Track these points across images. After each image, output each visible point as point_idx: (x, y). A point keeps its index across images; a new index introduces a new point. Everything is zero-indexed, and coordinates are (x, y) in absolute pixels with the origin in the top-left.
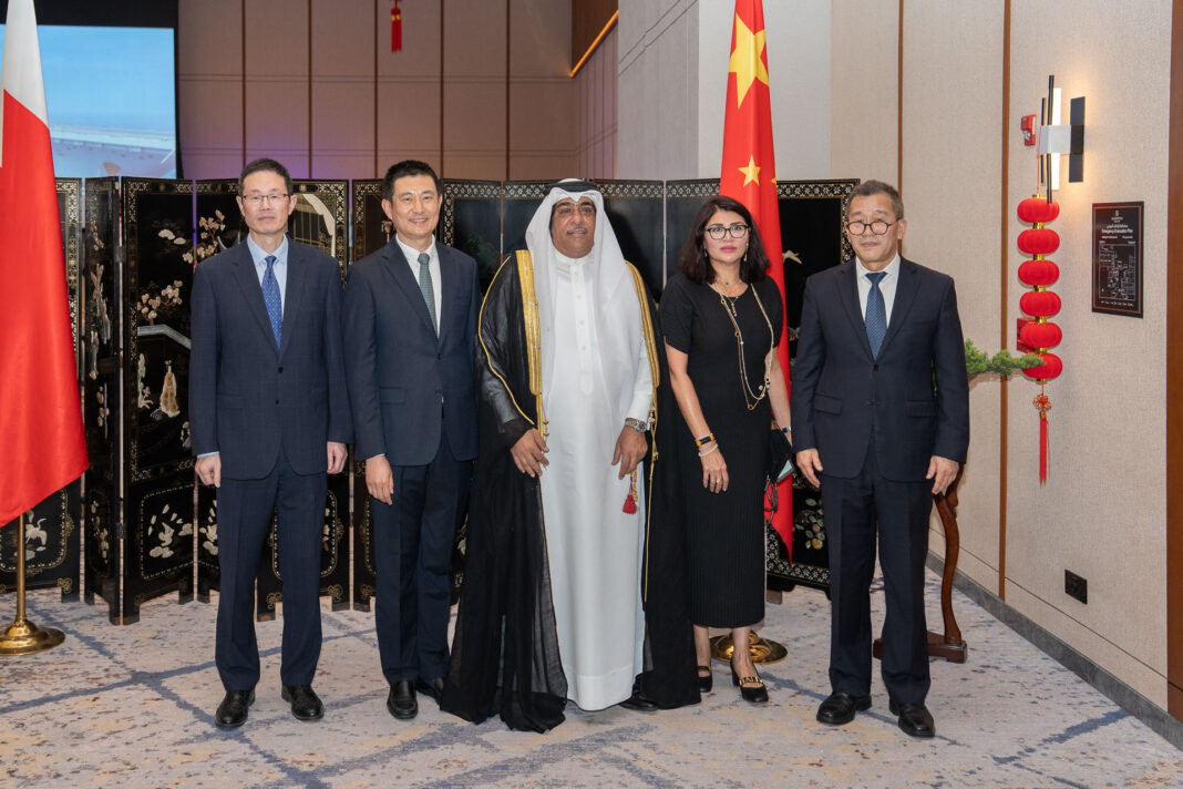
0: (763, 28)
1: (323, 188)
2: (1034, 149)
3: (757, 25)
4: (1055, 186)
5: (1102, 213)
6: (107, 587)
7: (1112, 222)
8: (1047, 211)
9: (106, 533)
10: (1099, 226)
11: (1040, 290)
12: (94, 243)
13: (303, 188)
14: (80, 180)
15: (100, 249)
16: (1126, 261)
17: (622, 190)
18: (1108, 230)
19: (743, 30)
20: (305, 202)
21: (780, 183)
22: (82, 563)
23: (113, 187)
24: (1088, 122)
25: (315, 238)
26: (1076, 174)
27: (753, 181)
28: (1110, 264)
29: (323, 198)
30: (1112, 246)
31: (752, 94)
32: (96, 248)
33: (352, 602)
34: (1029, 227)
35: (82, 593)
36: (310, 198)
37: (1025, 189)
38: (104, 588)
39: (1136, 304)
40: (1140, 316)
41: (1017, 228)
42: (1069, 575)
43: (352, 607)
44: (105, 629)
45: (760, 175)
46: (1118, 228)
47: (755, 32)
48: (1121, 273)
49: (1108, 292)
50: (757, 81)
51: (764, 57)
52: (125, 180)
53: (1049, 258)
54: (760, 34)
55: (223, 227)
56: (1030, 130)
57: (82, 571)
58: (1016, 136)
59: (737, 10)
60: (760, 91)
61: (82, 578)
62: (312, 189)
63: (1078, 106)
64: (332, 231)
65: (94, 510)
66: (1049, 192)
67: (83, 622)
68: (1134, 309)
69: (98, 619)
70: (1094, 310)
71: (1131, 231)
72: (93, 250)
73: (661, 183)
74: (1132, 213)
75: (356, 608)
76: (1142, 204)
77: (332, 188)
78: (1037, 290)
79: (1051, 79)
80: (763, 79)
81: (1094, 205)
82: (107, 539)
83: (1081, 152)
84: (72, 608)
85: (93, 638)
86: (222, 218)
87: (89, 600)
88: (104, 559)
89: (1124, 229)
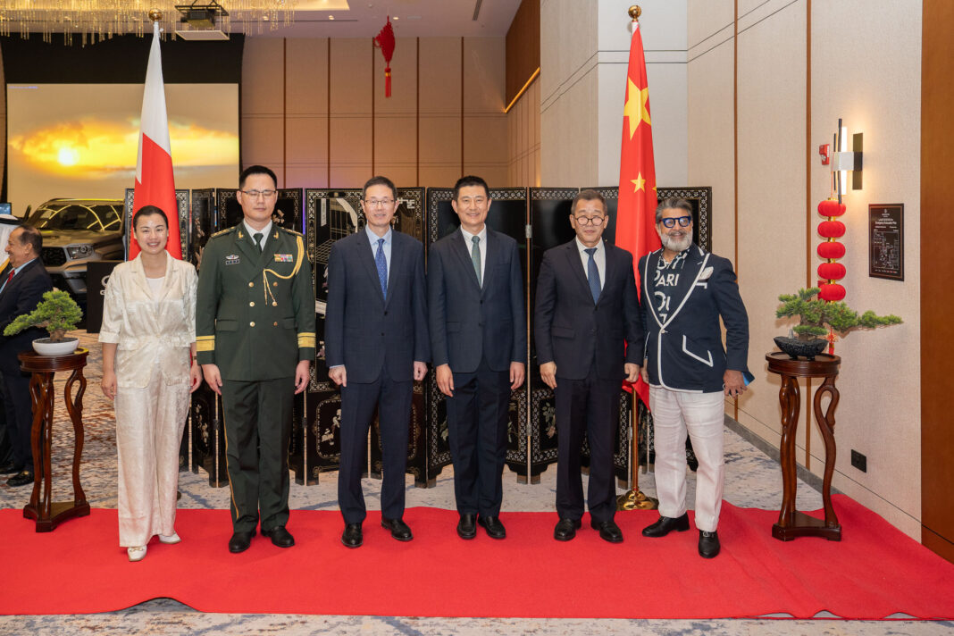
0: (647, 86)
1: (349, 194)
2: (828, 168)
3: (642, 84)
4: (843, 192)
5: (876, 211)
6: (207, 461)
7: (882, 217)
8: (838, 209)
9: (206, 426)
10: (873, 219)
11: (832, 262)
12: (197, 232)
13: (336, 194)
14: (188, 190)
15: (202, 237)
16: (892, 243)
17: (551, 194)
18: (880, 222)
19: (633, 88)
20: (337, 204)
21: (658, 189)
22: (190, 446)
23: (211, 195)
24: (866, 149)
25: (345, 228)
26: (857, 185)
27: (640, 189)
28: (881, 245)
29: (350, 201)
30: (882, 233)
31: (640, 129)
32: (199, 236)
33: (369, 472)
34: (825, 219)
35: (190, 465)
36: (341, 201)
37: (823, 194)
38: (205, 462)
39: (899, 272)
40: (902, 280)
41: (817, 220)
42: (854, 453)
43: (369, 476)
44: (207, 490)
45: (645, 185)
46: (886, 221)
47: (641, 90)
48: (889, 251)
49: (880, 264)
50: (642, 121)
51: (647, 106)
52: (219, 191)
53: (838, 240)
54: (644, 90)
55: (283, 221)
56: (825, 155)
57: (190, 451)
58: (816, 158)
59: (629, 75)
60: (645, 129)
61: (190, 455)
62: (342, 195)
63: (858, 139)
64: (355, 223)
65: (198, 411)
66: (840, 197)
67: (192, 485)
68: (898, 275)
69: (202, 484)
70: (871, 276)
71: (895, 223)
72: (197, 238)
73: (577, 189)
74: (896, 211)
75: (372, 477)
76: (902, 205)
77: (355, 194)
78: (829, 261)
79: (840, 121)
80: (647, 120)
81: (870, 205)
82: (207, 430)
83: (861, 169)
84: (184, 476)
85: (199, 496)
86: (282, 215)
87: (195, 470)
88: (205, 444)
89: (890, 222)
